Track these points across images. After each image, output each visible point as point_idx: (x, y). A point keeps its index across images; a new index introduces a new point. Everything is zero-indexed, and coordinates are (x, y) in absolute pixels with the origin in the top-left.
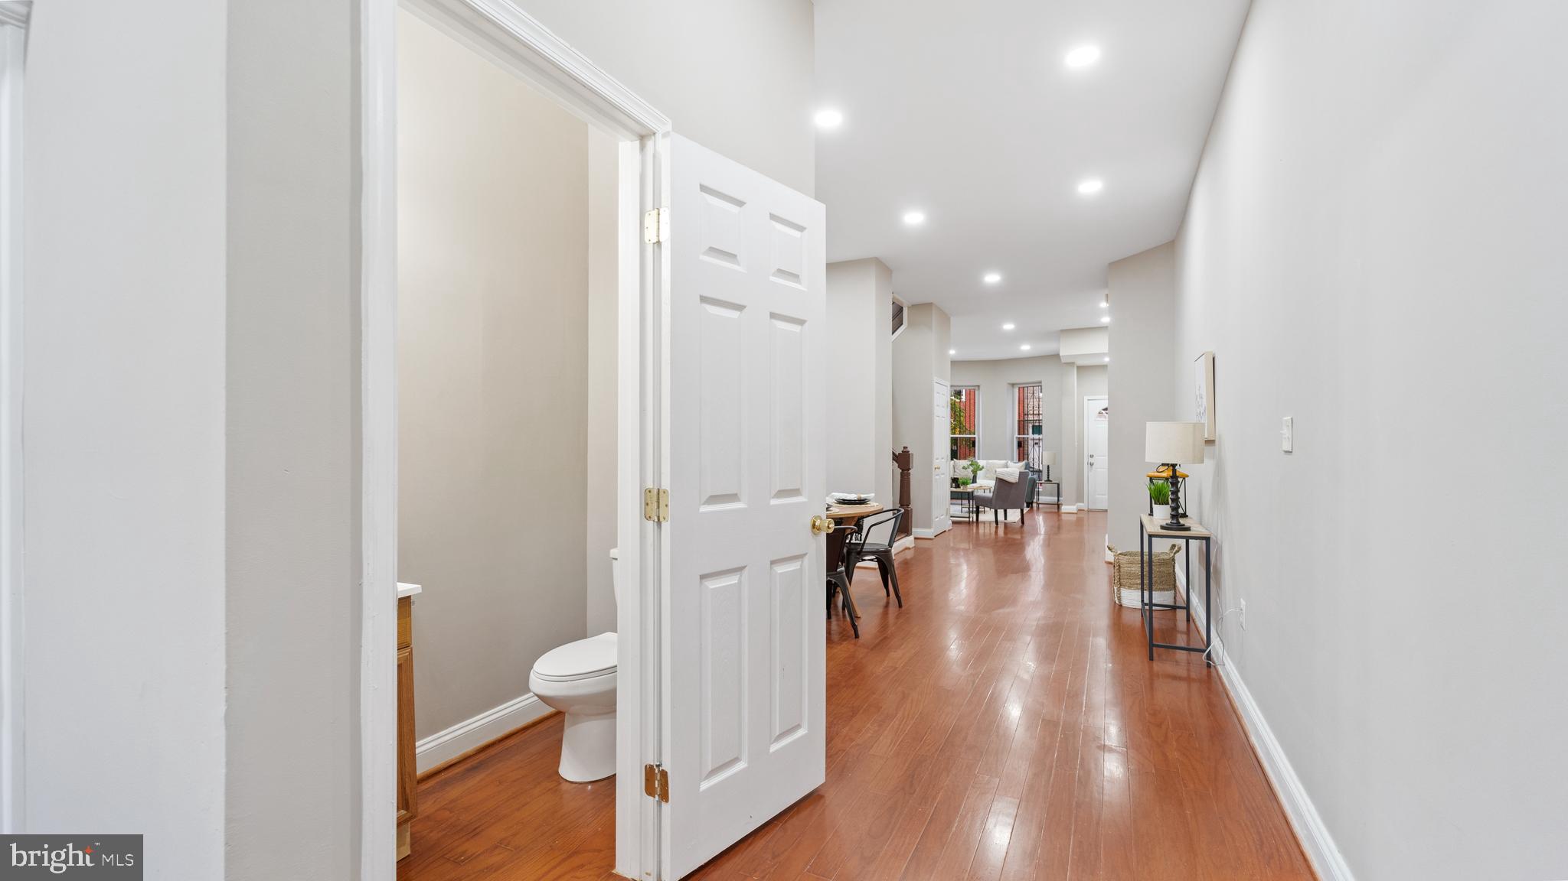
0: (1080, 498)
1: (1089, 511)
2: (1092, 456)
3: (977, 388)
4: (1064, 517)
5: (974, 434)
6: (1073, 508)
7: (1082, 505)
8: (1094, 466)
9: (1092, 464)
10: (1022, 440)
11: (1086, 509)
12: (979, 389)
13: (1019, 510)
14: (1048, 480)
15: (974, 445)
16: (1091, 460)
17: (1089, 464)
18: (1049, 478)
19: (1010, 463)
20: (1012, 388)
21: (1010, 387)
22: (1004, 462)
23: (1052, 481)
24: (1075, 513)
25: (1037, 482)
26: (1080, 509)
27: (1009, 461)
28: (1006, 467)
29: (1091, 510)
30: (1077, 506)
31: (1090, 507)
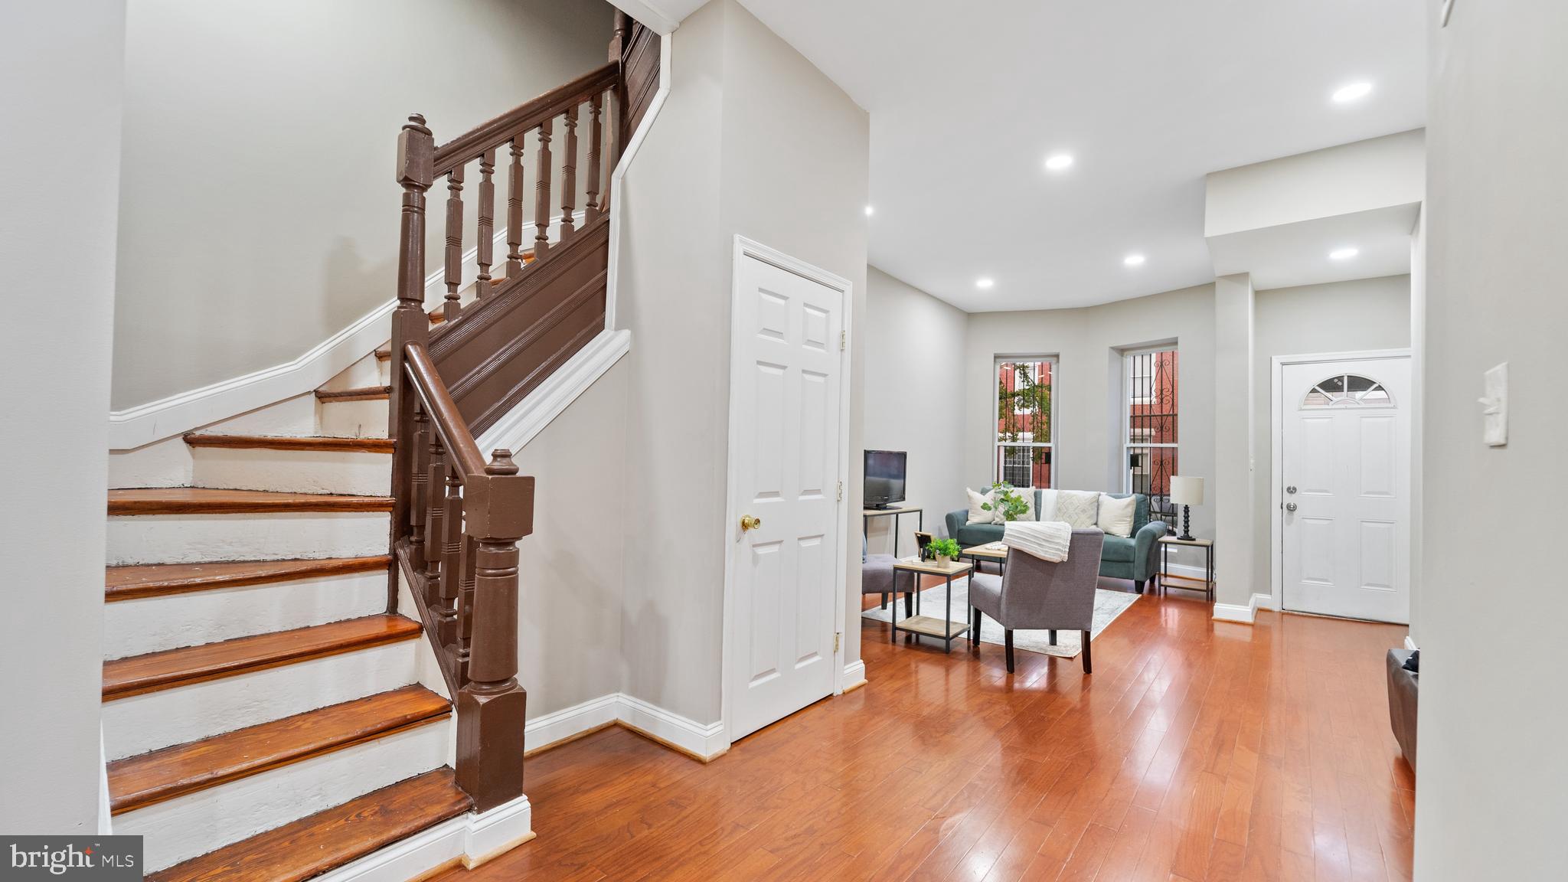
0: (1262, 582)
1: (1285, 614)
2: (1292, 490)
3: (1054, 360)
4: (1219, 630)
5: (1050, 442)
6: (1244, 613)
7: (1270, 601)
8: (1296, 513)
9: (1291, 509)
10: (1138, 451)
11: (1277, 608)
12: (1058, 361)
13: (1079, 633)
14: (1187, 536)
15: (1048, 461)
16: (1289, 499)
17: (1285, 507)
18: (1189, 533)
19: (1105, 498)
20: (1120, 357)
21: (1116, 355)
22: (1093, 494)
23: (1194, 540)
24: (1250, 619)
25: (1159, 540)
26: (1260, 610)
27: (1102, 493)
28: (1096, 504)
29: (1291, 614)
30: (1255, 603)
31: (1289, 606)
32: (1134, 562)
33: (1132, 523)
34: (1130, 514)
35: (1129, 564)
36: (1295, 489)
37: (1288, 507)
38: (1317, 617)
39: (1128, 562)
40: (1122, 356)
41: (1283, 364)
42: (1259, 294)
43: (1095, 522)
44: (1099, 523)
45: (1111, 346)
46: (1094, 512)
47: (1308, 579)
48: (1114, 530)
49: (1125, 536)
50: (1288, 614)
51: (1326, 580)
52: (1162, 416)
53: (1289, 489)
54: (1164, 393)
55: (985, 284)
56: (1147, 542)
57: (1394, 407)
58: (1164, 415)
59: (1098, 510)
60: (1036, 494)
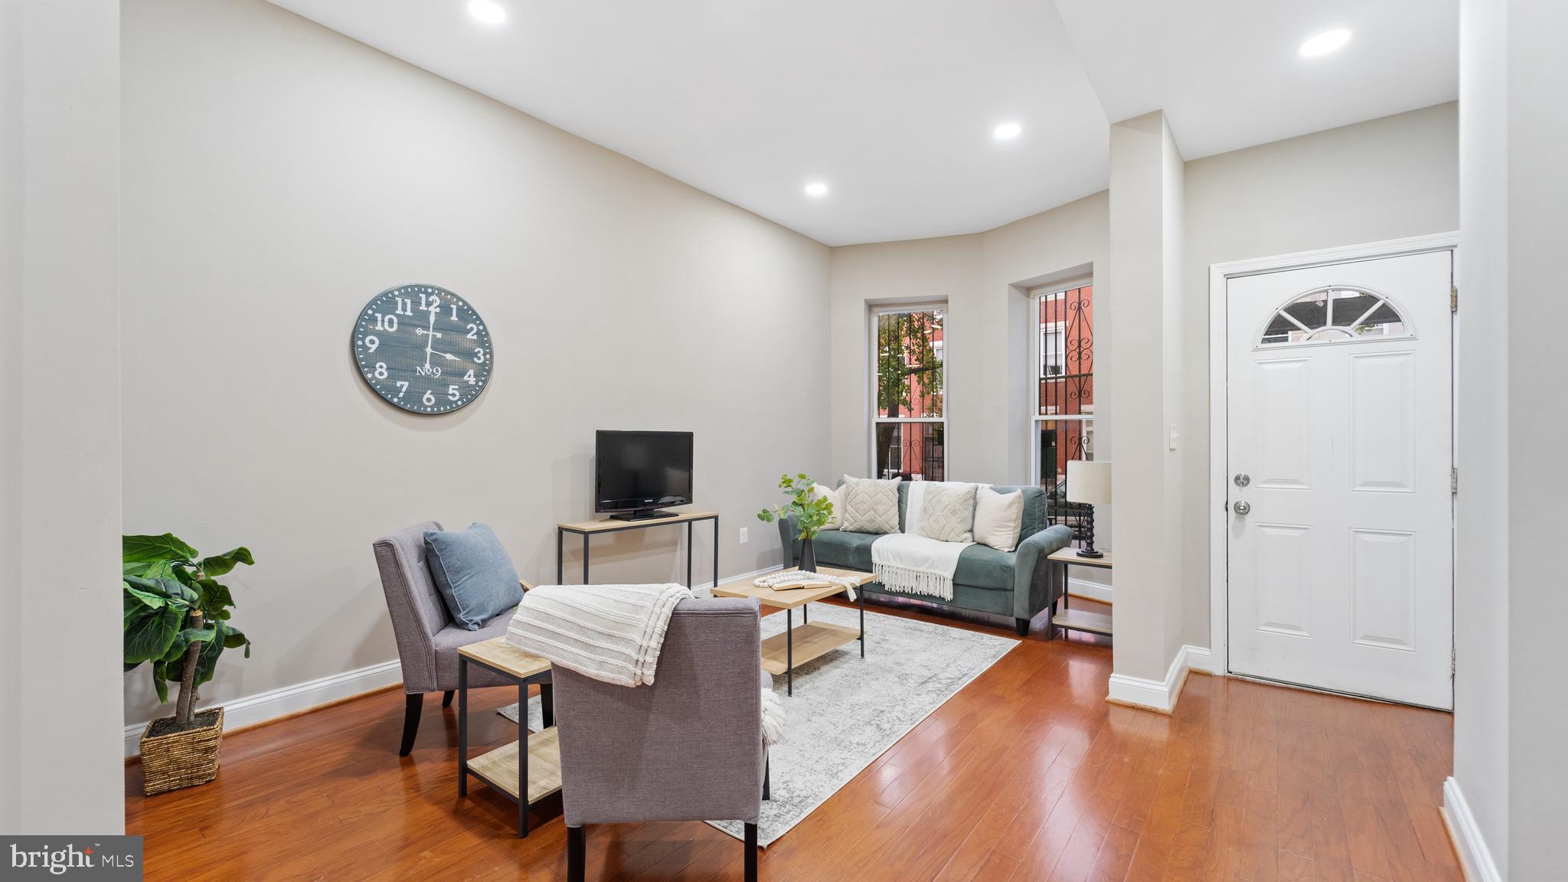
0: (1195, 626)
1: (1231, 679)
2: (1242, 481)
4: (1117, 720)
5: (942, 416)
6: (1160, 690)
7: (1209, 658)
8: (1248, 517)
9: (1242, 511)
10: (1051, 427)
11: (1219, 670)
14: (1090, 551)
15: (940, 442)
16: (1238, 495)
17: (1231, 507)
18: (1094, 546)
19: (985, 490)
20: (1026, 298)
21: (1019, 295)
22: (970, 486)
23: (1101, 556)
24: (1166, 705)
25: (1052, 556)
26: (1194, 673)
27: (980, 485)
28: (972, 502)
29: (1242, 681)
30: (1186, 660)
31: (1239, 667)
32: (1013, 590)
33: (1019, 530)
34: (1014, 516)
35: (1008, 593)
36: (1247, 479)
37: (1237, 507)
38: (1283, 688)
39: (1006, 590)
40: (1028, 296)
41: (1228, 277)
42: (1189, 167)
43: (969, 528)
44: (975, 529)
45: (1011, 282)
46: (969, 514)
47: (1269, 624)
48: (991, 540)
49: (1007, 550)
50: (1237, 680)
51: (1298, 628)
52: (1080, 376)
53: (1237, 479)
54: (1083, 343)
55: (817, 189)
56: (1031, 562)
57: (1412, 338)
58: (1084, 375)
59: (975, 510)
60: (900, 489)
